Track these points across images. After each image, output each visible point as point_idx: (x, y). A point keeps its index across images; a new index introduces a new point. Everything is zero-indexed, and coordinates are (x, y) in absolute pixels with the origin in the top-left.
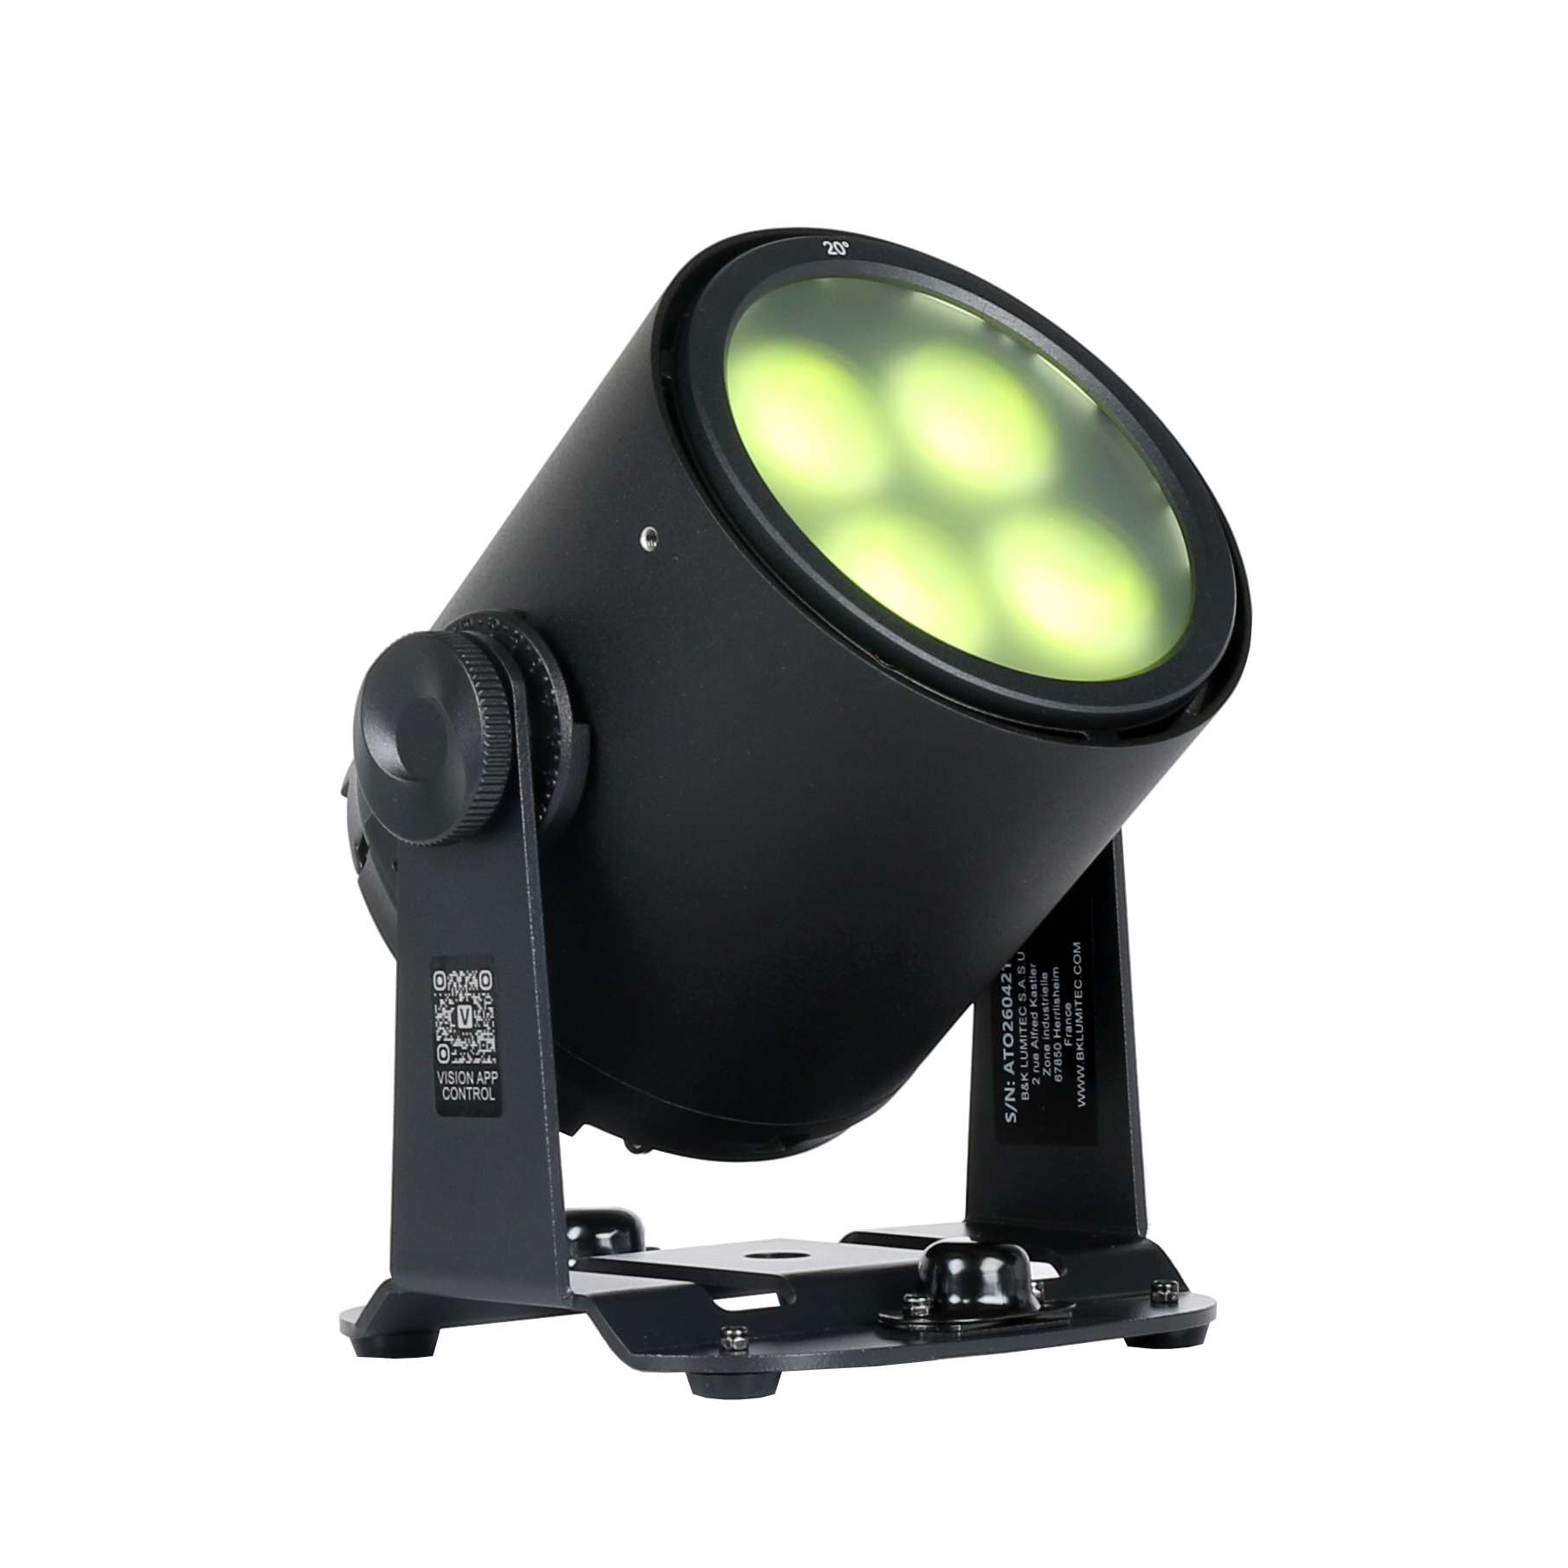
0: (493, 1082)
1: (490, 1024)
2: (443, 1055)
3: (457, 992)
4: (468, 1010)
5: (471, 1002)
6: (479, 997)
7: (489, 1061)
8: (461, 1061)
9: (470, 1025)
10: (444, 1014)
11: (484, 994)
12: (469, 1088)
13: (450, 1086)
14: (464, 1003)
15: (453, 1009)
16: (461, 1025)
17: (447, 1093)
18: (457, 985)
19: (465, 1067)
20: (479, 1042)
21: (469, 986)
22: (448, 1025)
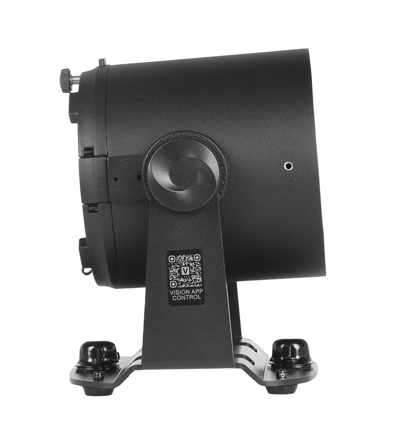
0: (200, 293)
1: (199, 273)
2: (173, 285)
3: (181, 262)
4: (187, 269)
5: (189, 265)
6: (193, 264)
7: (198, 285)
8: (183, 286)
9: (188, 273)
10: (174, 270)
11: (195, 263)
12: (187, 296)
13: (177, 296)
14: (185, 266)
15: (178, 269)
16: (183, 273)
17: (175, 298)
18: (182, 260)
19: (185, 288)
20: (193, 279)
21: (188, 260)
22: (177, 274)
